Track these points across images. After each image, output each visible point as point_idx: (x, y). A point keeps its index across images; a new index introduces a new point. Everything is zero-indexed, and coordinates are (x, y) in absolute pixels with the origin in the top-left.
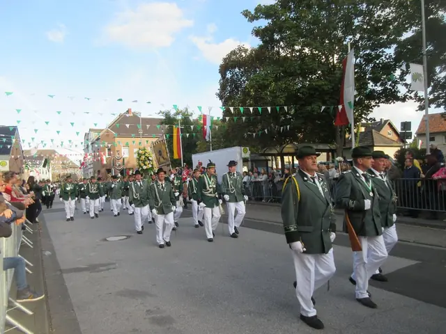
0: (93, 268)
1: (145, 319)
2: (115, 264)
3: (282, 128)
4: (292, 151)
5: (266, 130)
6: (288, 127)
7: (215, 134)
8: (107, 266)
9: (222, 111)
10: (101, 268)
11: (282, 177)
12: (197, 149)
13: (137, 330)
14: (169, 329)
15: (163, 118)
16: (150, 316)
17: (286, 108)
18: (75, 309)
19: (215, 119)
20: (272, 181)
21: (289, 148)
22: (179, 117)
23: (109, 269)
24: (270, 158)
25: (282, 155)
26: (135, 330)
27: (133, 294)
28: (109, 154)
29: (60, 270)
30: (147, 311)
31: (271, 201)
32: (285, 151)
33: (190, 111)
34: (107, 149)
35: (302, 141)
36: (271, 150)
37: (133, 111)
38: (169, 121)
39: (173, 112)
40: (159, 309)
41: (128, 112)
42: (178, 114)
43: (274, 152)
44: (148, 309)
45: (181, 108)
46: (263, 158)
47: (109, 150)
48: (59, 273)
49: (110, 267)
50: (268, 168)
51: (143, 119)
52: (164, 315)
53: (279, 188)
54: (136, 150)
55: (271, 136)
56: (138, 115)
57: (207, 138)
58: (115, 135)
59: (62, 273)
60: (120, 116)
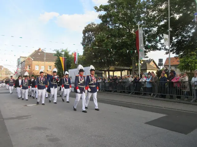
0: (19, 118)
1: (45, 139)
2: (31, 116)
4: (113, 69)
5: (103, 60)
7: (80, 61)
8: (27, 117)
9: (83, 50)
10: (24, 118)
11: (109, 80)
12: (71, 67)
13: (41, 144)
14: (57, 143)
15: (55, 52)
16: (47, 138)
17: (111, 50)
18: (10, 136)
19: (79, 55)
20: (104, 82)
21: (112, 68)
22: (63, 53)
23: (28, 118)
24: (104, 72)
25: (109, 71)
26: (40, 144)
27: (39, 129)
28: (29, 68)
29: (3, 118)
30: (46, 136)
31: (103, 91)
32: (110, 69)
33: (68, 50)
34: (28, 66)
35: (118, 65)
36: (104, 69)
37: (41, 49)
38: (58, 54)
39: (60, 51)
40: (52, 135)
41: (39, 49)
42: (62, 51)
43: (106, 69)
45: (64, 49)
46: (100, 72)
48: (2, 120)
49: (29, 117)
50: (102, 77)
51: (46, 53)
52: (54, 137)
53: (107, 85)
54: (42, 67)
55: (104, 63)
56: (44, 51)
57: (75, 62)
58: (33, 60)
59: (4, 120)
60: (36, 51)
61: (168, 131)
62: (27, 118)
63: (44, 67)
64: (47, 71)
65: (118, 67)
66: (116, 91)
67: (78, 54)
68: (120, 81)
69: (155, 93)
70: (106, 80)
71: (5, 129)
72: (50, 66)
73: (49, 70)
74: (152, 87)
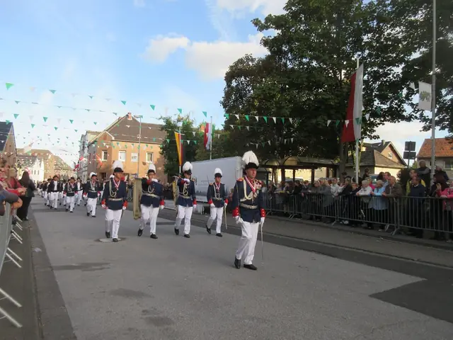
0: (85, 267)
1: (141, 318)
2: (107, 264)
3: (285, 140)
4: (294, 163)
5: (269, 142)
6: (292, 139)
7: (217, 143)
8: (101, 266)
9: (224, 119)
10: (94, 267)
11: (283, 189)
12: (196, 157)
13: (133, 329)
14: (167, 329)
15: (162, 123)
16: (145, 317)
17: (291, 119)
18: (66, 306)
19: (216, 129)
20: (272, 193)
21: (290, 161)
22: (180, 124)
23: (103, 268)
24: (271, 170)
25: (283, 168)
26: (130, 329)
27: (128, 294)
28: (105, 158)
29: (51, 267)
30: (144, 311)
31: (270, 214)
32: (287, 163)
33: (191, 118)
34: (103, 152)
35: (304, 155)
36: (272, 161)
37: (132, 115)
38: (169, 127)
39: (174, 119)
40: (156, 309)
41: (127, 115)
42: (179, 120)
43: (276, 164)
44: (144, 309)
45: (183, 115)
46: (264, 170)
47: (106, 153)
48: (49, 269)
49: (103, 266)
50: (267, 180)
51: (142, 124)
52: (161, 316)
53: (279, 201)
54: (133, 155)
55: (273, 148)
56: (138, 120)
57: (207, 146)
58: (113, 138)
59: (52, 270)
60: (119, 119)
61: (428, 317)
62: (101, 269)
63: (137, 155)
64: (144, 164)
65: (306, 160)
66: (299, 216)
67: (214, 126)
68: (310, 191)
69: (395, 225)
70: (276, 188)
71: (54, 290)
72: (151, 154)
73: (147, 162)
74: (386, 210)
